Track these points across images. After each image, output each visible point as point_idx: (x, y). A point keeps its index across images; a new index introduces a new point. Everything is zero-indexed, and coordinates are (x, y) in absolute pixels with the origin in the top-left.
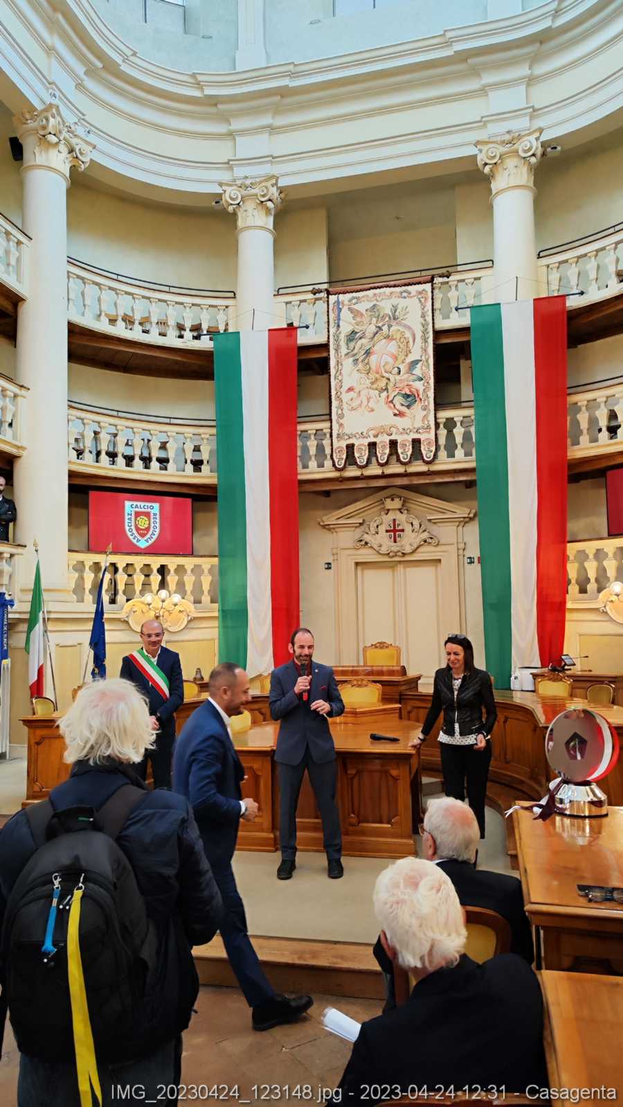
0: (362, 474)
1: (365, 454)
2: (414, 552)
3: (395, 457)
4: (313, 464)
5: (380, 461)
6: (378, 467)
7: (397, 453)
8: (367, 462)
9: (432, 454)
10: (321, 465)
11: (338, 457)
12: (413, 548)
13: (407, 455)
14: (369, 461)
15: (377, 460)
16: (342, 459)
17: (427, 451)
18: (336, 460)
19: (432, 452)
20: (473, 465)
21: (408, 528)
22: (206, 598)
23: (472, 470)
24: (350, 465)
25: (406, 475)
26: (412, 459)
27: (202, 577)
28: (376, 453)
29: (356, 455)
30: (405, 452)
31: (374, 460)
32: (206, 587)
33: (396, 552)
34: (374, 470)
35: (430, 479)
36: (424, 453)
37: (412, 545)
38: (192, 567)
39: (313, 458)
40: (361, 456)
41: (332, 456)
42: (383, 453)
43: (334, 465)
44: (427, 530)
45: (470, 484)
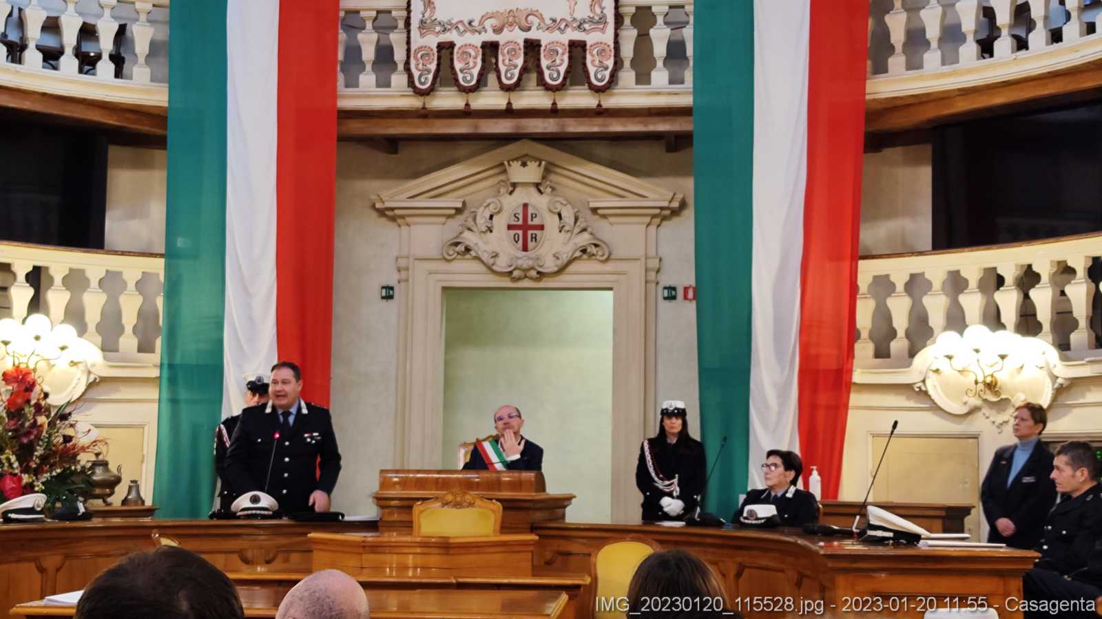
0: (467, 105)
1: (475, 64)
2: (561, 270)
3: (534, 76)
4: (367, 79)
5: (505, 81)
6: (501, 93)
7: (539, 66)
8: (478, 81)
9: (607, 74)
10: (384, 83)
11: (420, 66)
12: (559, 263)
13: (559, 74)
14: (481, 82)
15: (499, 78)
16: (429, 71)
17: (597, 66)
18: (416, 74)
19: (606, 68)
20: (686, 101)
21: (551, 222)
22: (128, 342)
23: (685, 112)
24: (441, 86)
25: (554, 112)
26: (568, 81)
27: (123, 299)
28: (497, 63)
29: (458, 65)
30: (555, 66)
31: (492, 78)
32: (129, 318)
33: (525, 270)
34: (491, 99)
35: (599, 125)
36: (592, 70)
37: (558, 258)
38: (103, 274)
39: (369, 67)
40: (468, 67)
41: (407, 63)
42: (511, 64)
43: (411, 83)
44: (589, 230)
45: (679, 142)
